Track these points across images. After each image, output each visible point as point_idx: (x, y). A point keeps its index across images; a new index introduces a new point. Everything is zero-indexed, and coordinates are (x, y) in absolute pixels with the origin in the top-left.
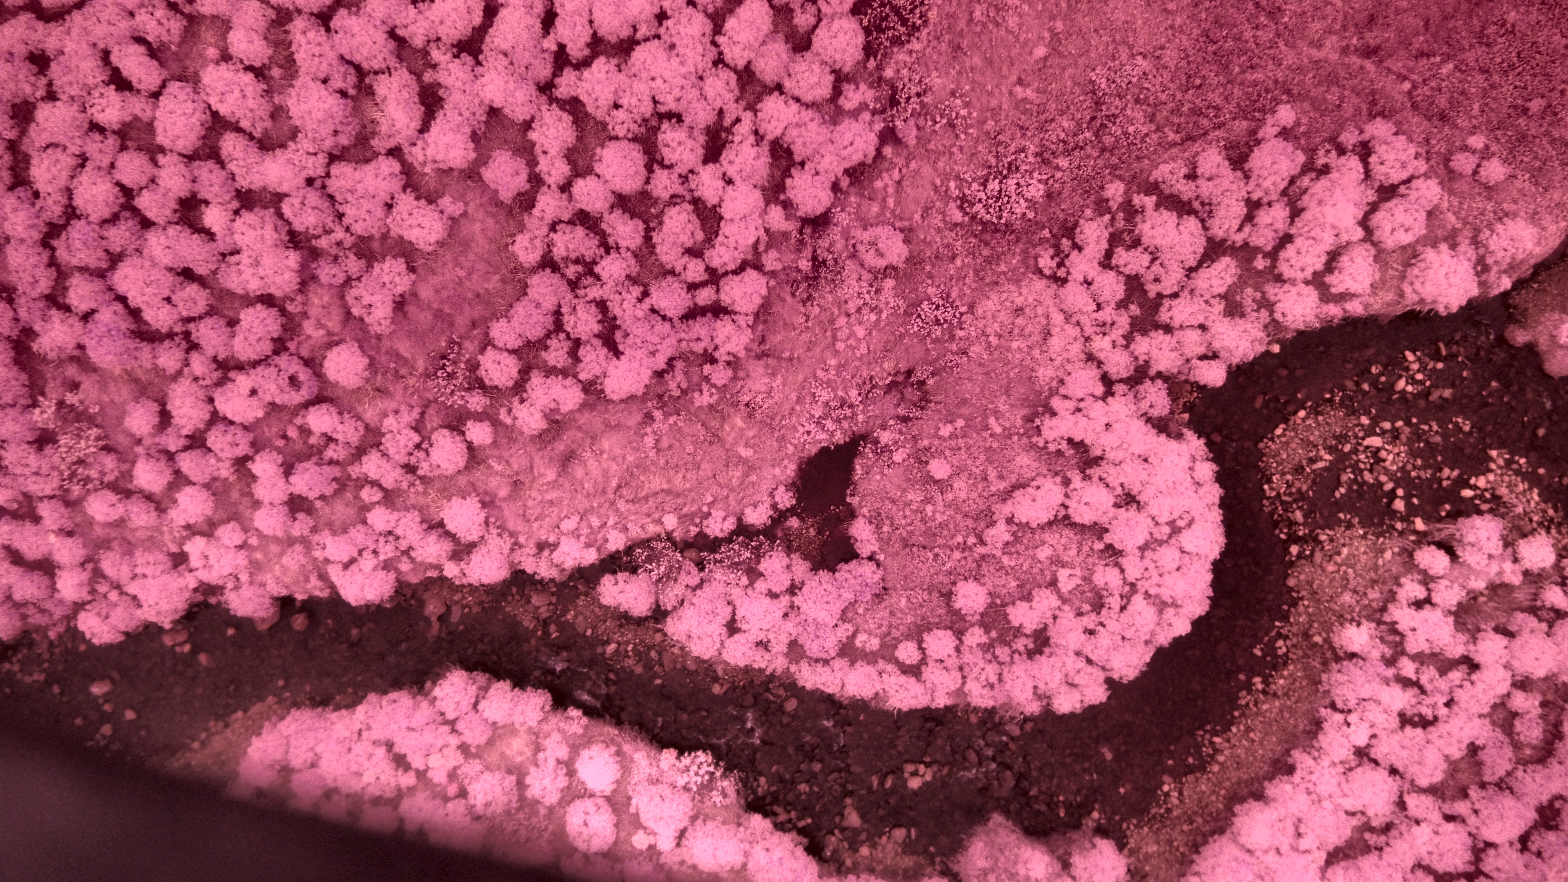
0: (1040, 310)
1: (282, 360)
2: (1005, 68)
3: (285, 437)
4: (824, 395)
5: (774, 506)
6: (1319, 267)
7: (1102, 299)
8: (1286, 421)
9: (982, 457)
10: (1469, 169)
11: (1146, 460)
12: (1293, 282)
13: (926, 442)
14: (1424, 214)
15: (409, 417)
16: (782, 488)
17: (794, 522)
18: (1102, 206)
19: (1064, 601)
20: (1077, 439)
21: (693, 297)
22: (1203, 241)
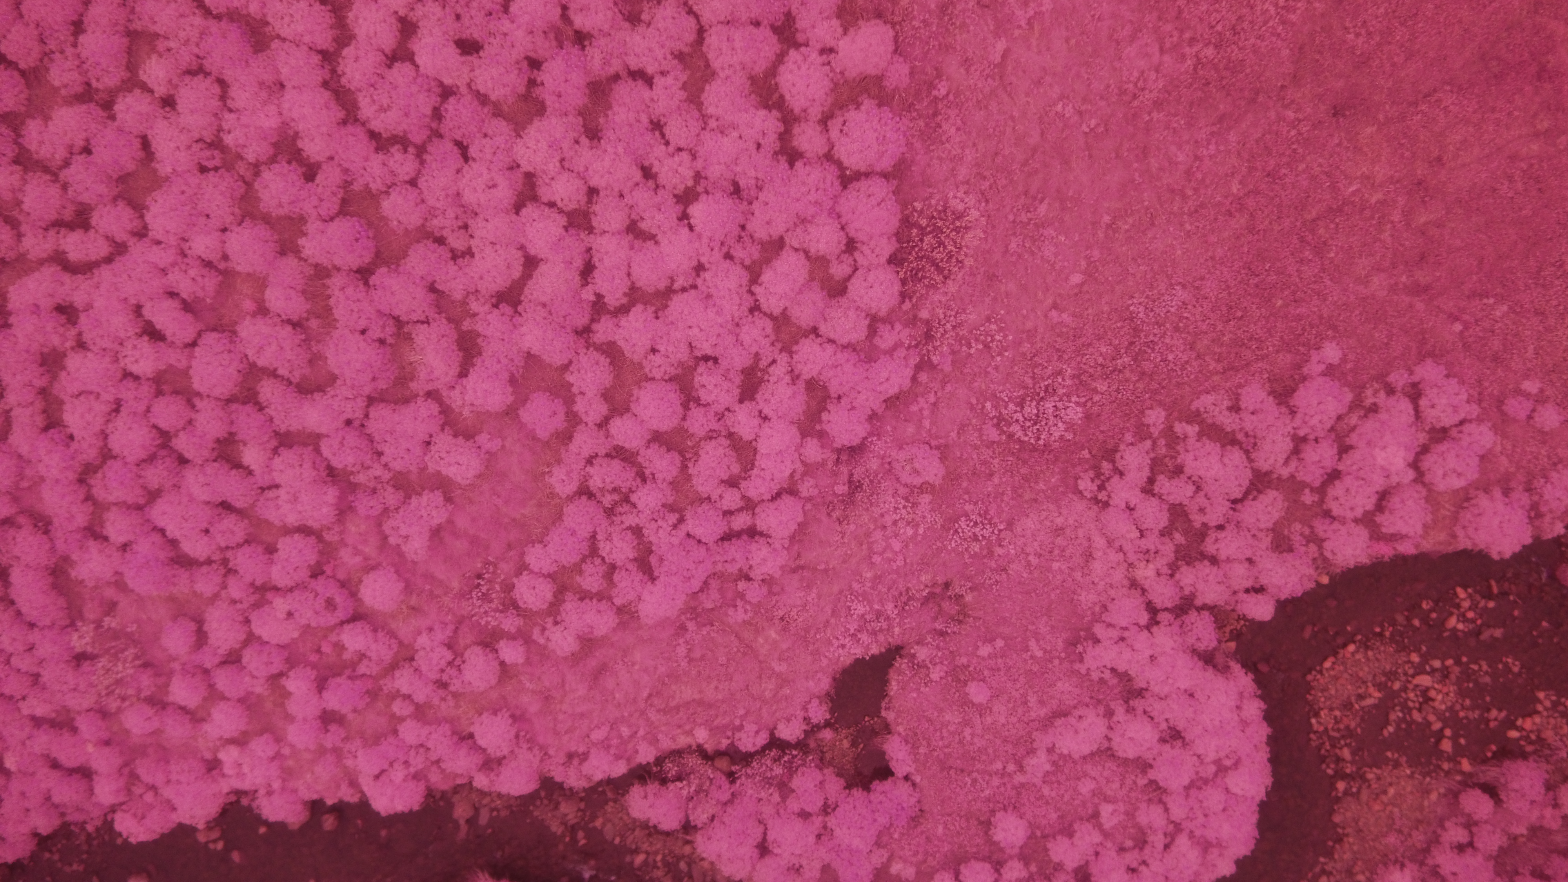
0: (1080, 533)
1: (319, 585)
2: (1040, 294)
3: (318, 651)
4: (860, 609)
5: (806, 719)
6: (1370, 507)
7: (1144, 527)
8: (1335, 654)
9: (1022, 680)
10: (1522, 415)
11: (1191, 695)
12: (1343, 521)
13: (964, 660)
14: (1477, 459)
15: (441, 635)
16: (815, 702)
17: (827, 734)
18: (1142, 433)
19: (1106, 835)
20: (1121, 669)
21: (729, 522)
22: (1249, 474)
